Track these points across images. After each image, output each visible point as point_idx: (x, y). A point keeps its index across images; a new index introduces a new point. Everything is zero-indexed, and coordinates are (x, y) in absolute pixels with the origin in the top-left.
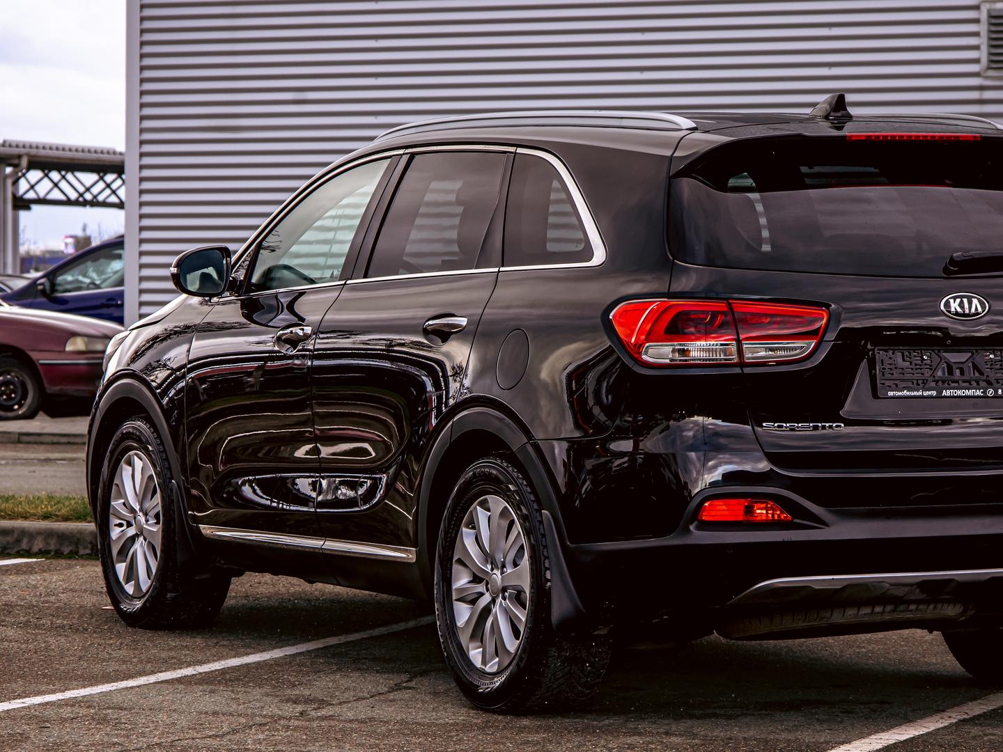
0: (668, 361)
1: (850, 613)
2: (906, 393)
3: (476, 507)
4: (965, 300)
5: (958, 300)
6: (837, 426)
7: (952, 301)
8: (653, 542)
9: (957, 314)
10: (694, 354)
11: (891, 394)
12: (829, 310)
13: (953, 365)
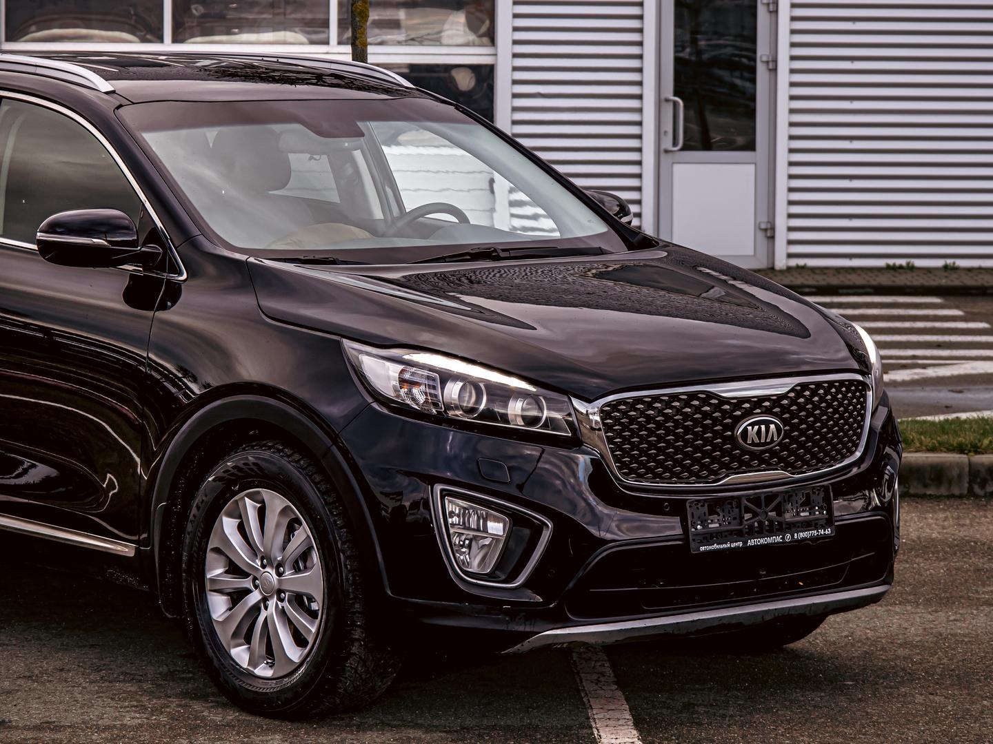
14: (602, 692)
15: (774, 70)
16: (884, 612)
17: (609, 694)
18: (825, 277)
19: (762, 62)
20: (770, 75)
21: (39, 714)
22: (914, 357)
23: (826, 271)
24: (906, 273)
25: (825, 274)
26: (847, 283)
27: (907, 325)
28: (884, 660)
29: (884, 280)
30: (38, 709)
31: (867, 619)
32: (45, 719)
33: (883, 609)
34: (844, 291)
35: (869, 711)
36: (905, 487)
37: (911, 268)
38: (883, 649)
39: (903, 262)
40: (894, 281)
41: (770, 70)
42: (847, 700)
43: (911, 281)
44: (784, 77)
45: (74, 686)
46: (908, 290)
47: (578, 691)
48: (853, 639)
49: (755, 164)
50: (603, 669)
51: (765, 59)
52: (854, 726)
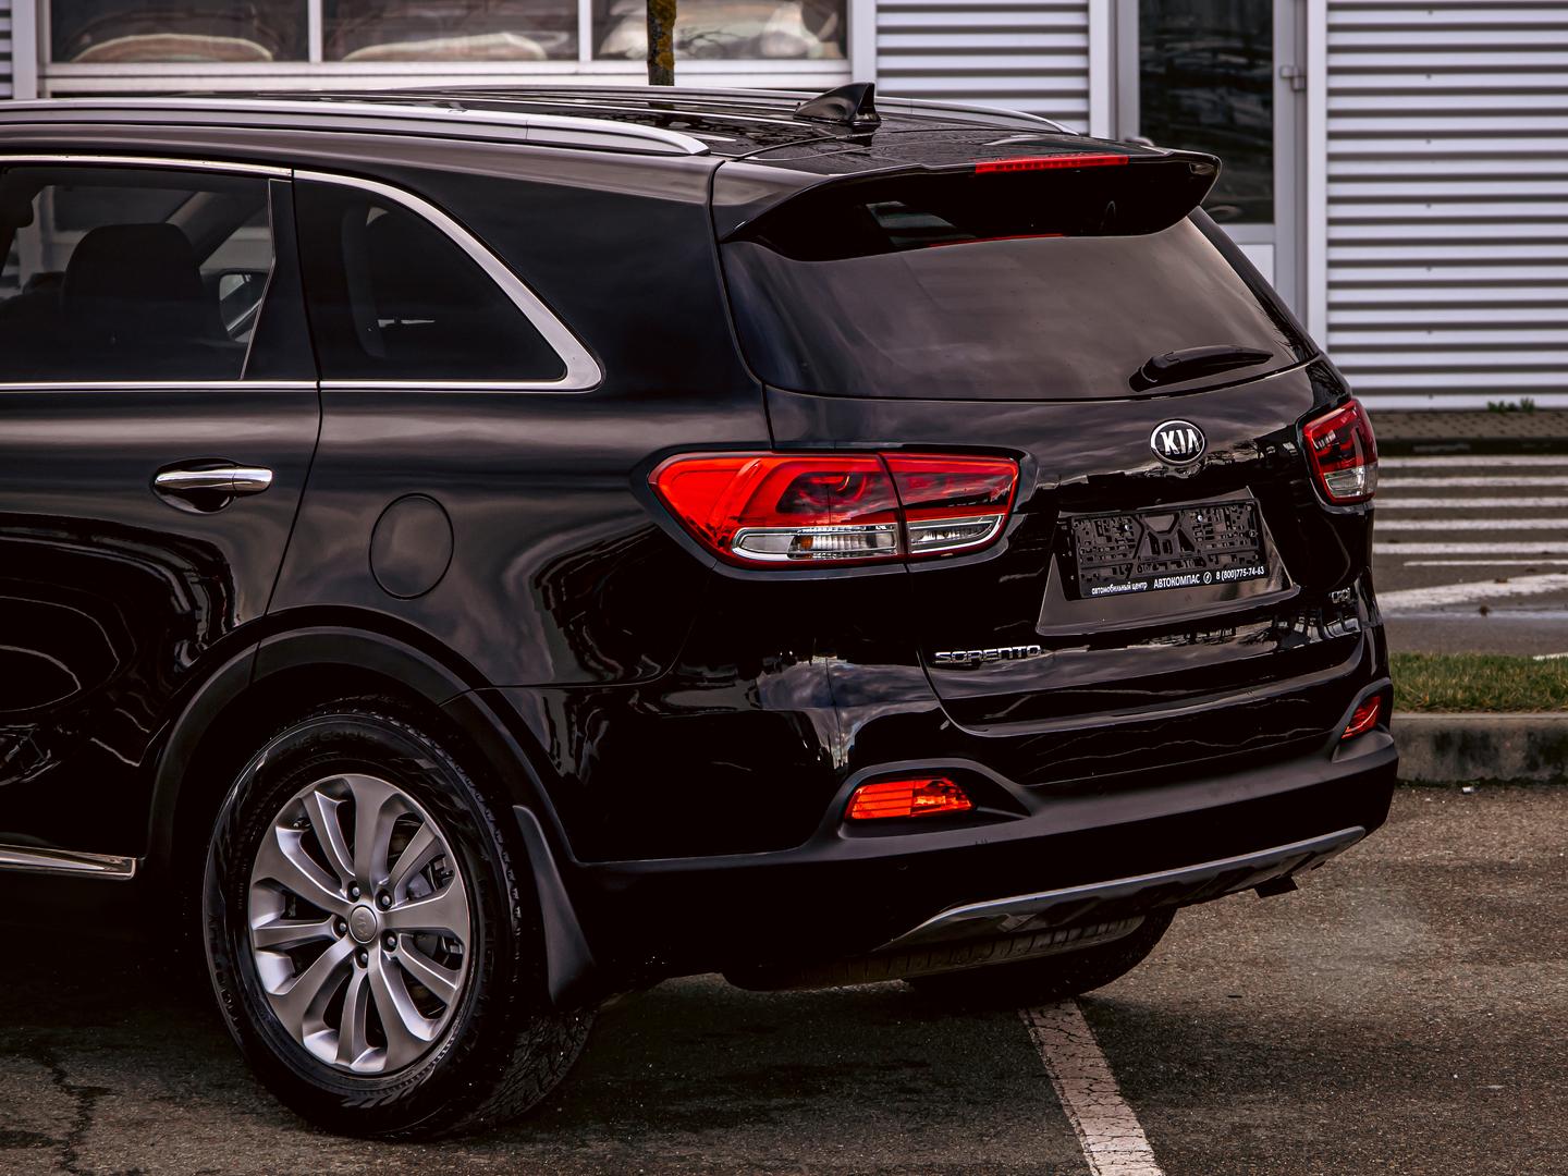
0: (785, 557)
1: (1020, 946)
2: (1112, 588)
3: (312, 794)
4: (1179, 432)
5: (1172, 433)
6: (1032, 650)
7: (1164, 434)
8: (762, 858)
9: (1172, 455)
10: (818, 543)
11: (1095, 591)
12: (1019, 463)
13: (1157, 536)
14: (1099, 1108)
15: (1301, 91)
16: (1540, 970)
17: (1111, 1111)
18: (1389, 426)
19: (1283, 78)
20: (1296, 99)
21: (193, 1158)
22: (1546, 555)
23: (1391, 417)
24: (1520, 417)
25: (1390, 421)
26: (1427, 435)
27: (1530, 502)
28: (1548, 1048)
29: (1487, 430)
30: (189, 1150)
31: (1514, 983)
32: (203, 1166)
33: (1539, 966)
34: (1423, 449)
35: (1532, 1132)
36: (1556, 767)
37: (1528, 409)
38: (1544, 1031)
39: (1516, 400)
40: (1502, 432)
41: (1296, 91)
42: (1494, 1114)
43: (1530, 432)
44: (1317, 102)
45: (243, 1113)
46: (1526, 446)
47: (1060, 1107)
48: (1495, 1016)
49: (1274, 244)
50: (1095, 1073)
51: (1286, 73)
52: (1511, 1157)
